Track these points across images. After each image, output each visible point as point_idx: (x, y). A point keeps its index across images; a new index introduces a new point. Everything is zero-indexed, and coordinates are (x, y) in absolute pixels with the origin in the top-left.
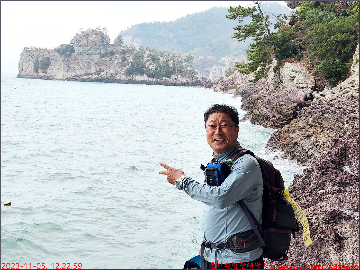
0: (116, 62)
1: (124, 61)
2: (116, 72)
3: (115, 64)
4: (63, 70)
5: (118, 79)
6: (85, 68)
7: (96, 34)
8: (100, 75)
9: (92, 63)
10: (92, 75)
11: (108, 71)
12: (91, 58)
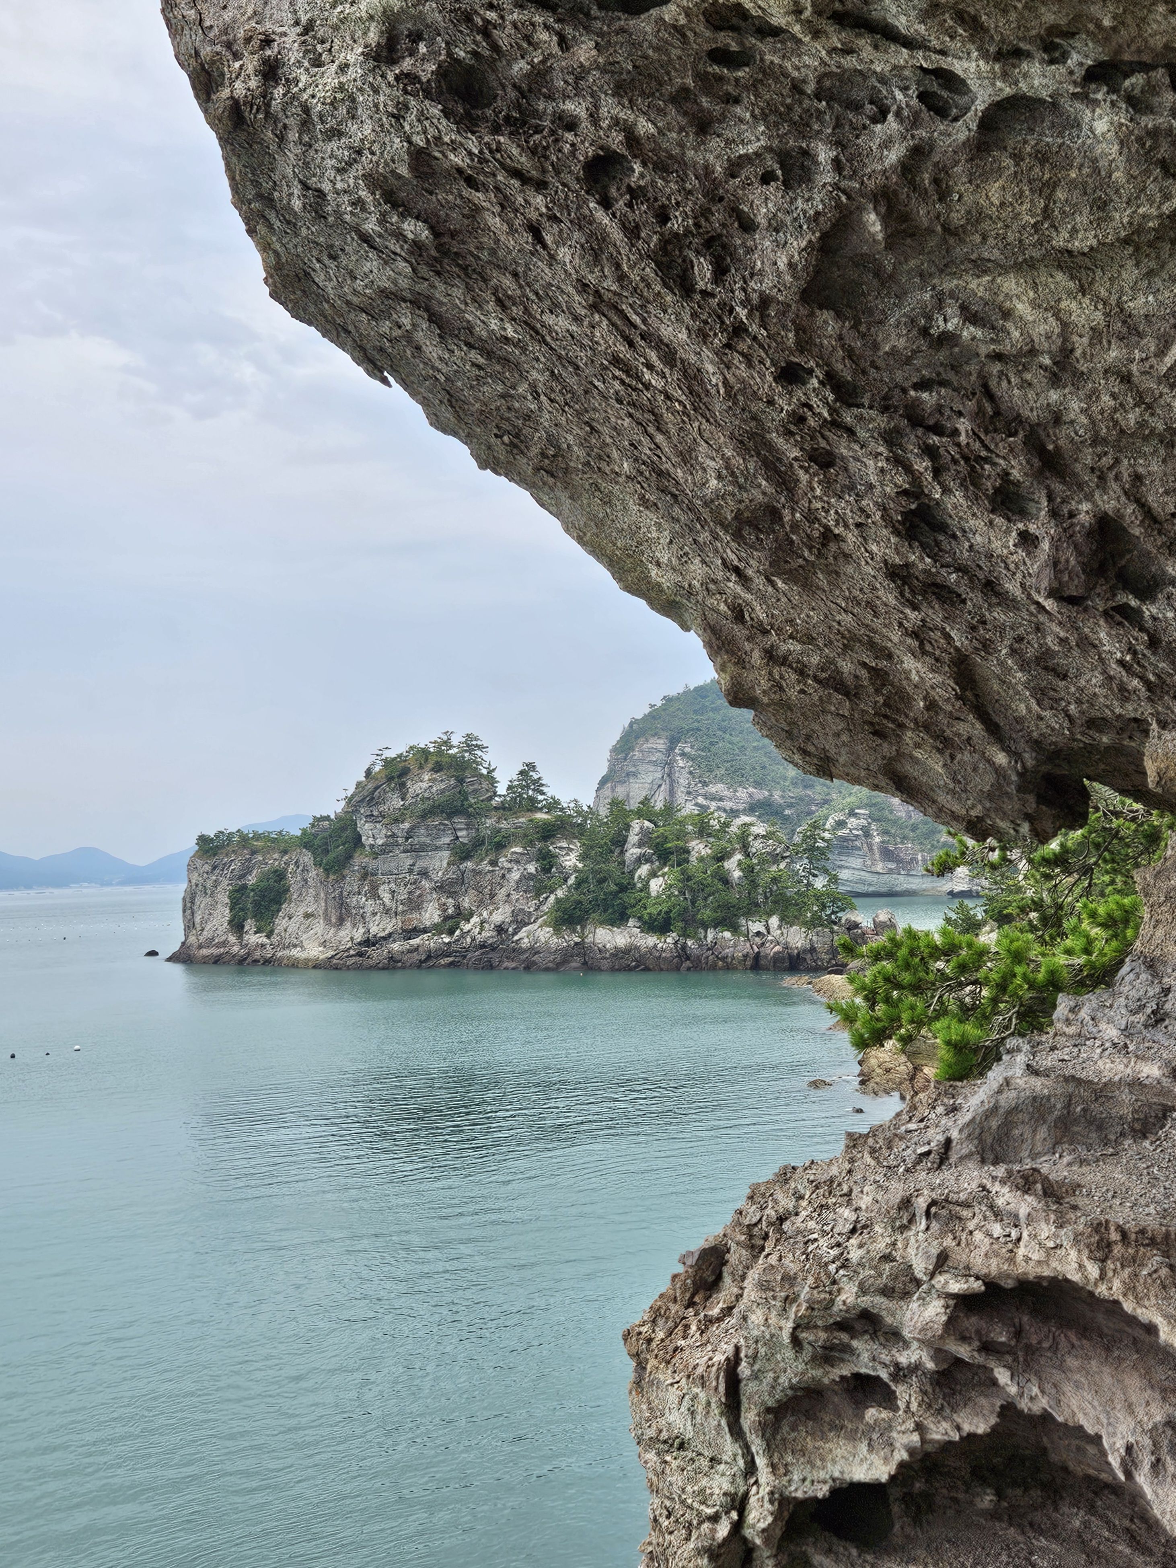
0: (515, 876)
1: (546, 870)
2: (519, 918)
3: (513, 884)
4: (325, 919)
5: (523, 946)
6: (400, 908)
7: (438, 768)
8: (458, 933)
9: (426, 884)
10: (426, 936)
11: (485, 914)
12: (420, 864)
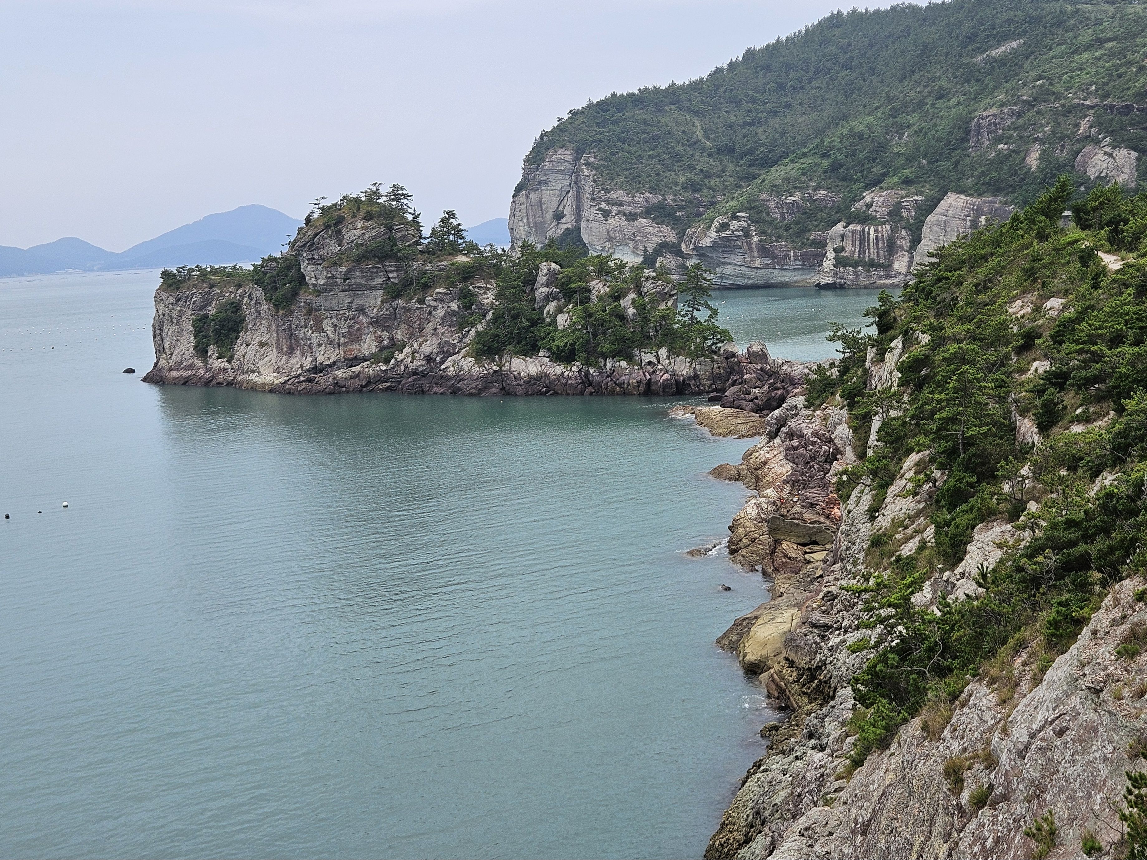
0: (440, 313)
1: (467, 307)
2: (445, 349)
3: (438, 319)
4: (277, 348)
5: (450, 374)
6: (342, 340)
7: (368, 217)
8: (393, 361)
9: (363, 319)
10: (365, 364)
11: (416, 345)
12: (358, 302)
